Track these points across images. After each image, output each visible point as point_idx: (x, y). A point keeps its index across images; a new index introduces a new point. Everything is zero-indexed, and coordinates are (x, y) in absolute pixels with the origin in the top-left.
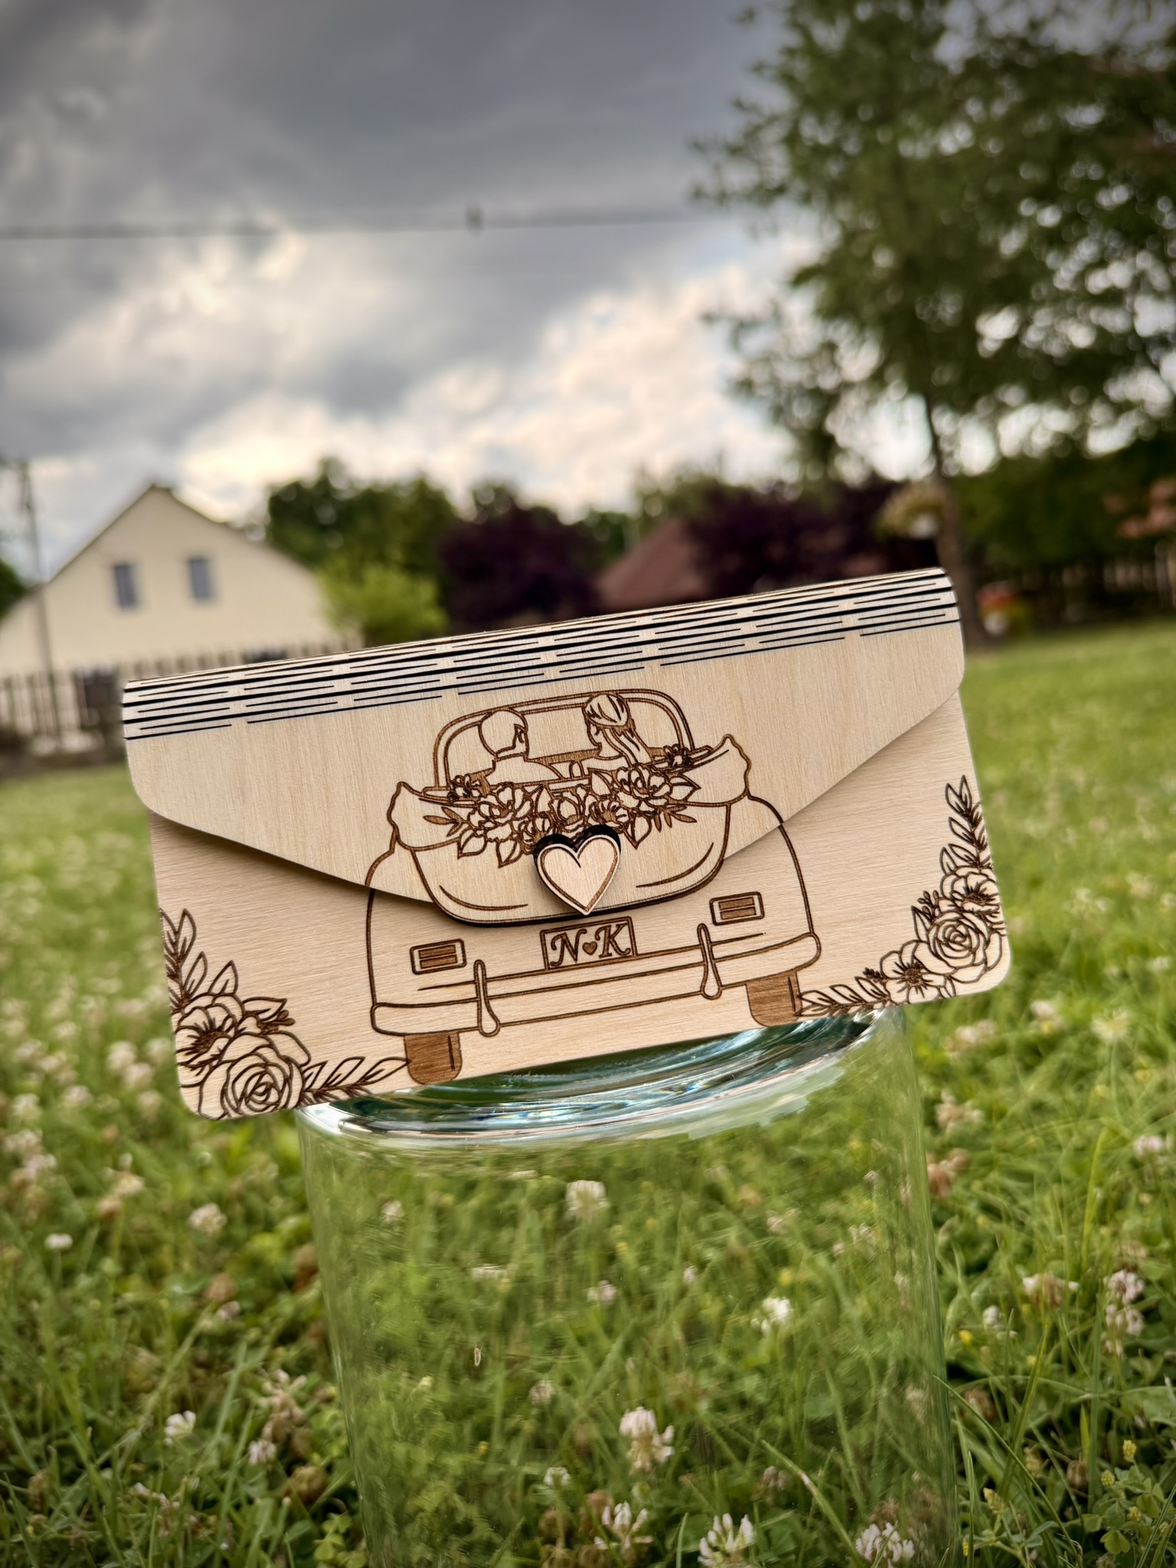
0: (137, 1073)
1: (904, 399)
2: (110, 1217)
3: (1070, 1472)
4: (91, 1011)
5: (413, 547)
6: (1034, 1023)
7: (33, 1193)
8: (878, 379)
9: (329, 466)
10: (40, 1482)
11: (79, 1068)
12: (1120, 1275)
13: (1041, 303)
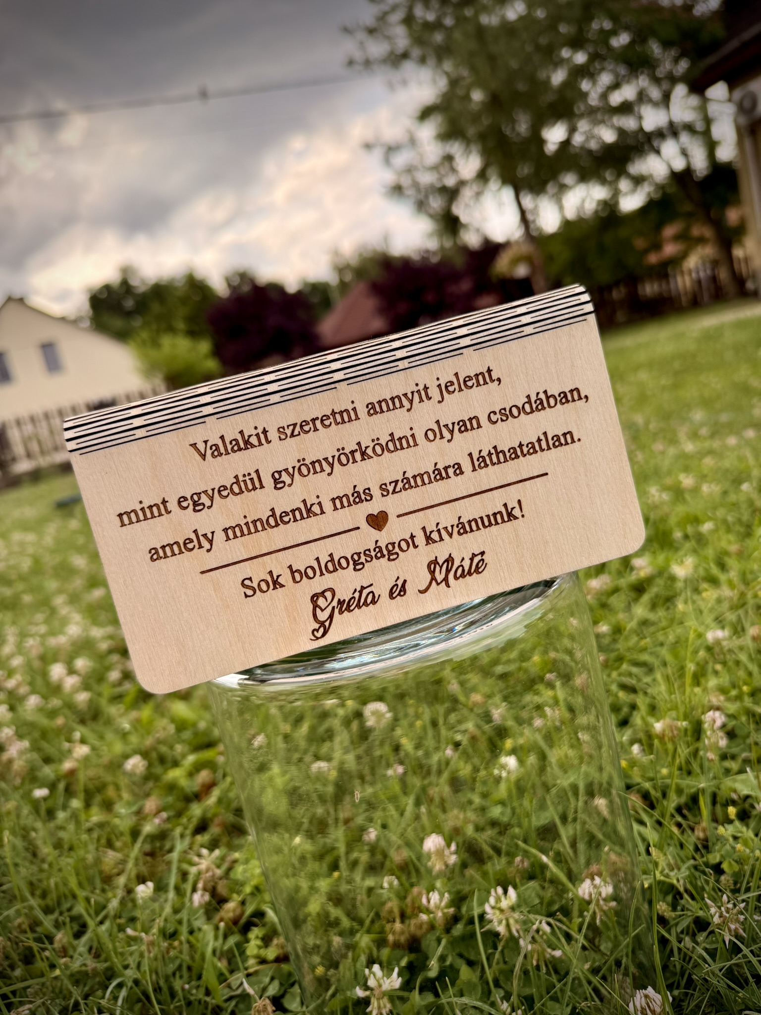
0: (70, 682)
1: (500, 189)
2: (72, 773)
3: (696, 832)
4: (32, 646)
5: (191, 320)
6: (634, 572)
7: (18, 765)
8: (482, 176)
9: (126, 271)
10: (61, 940)
11: (31, 684)
12: (711, 713)
13: (581, 116)
